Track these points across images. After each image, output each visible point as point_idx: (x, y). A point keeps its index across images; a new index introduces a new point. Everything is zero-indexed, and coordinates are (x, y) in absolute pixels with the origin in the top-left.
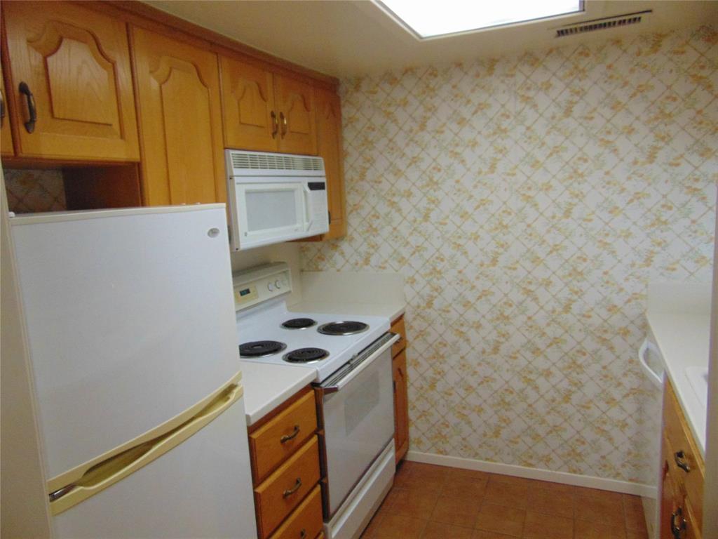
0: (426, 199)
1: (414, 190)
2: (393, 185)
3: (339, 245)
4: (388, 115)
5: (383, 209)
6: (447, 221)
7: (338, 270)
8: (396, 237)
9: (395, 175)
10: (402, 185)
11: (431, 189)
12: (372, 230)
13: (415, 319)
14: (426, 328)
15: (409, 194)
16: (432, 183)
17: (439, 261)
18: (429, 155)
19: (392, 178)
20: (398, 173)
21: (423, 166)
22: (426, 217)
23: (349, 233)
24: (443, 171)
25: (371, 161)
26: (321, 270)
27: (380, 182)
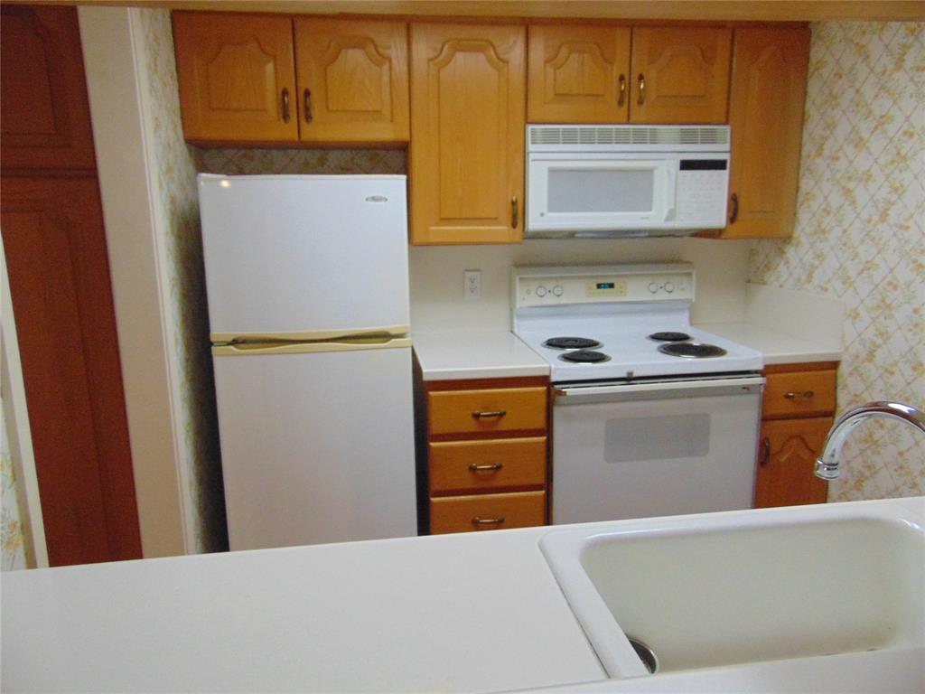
0: (887, 184)
1: (875, 171)
2: (851, 162)
3: (786, 250)
4: (860, 47)
5: (836, 200)
6: (910, 223)
7: (781, 286)
8: (845, 245)
9: (856, 146)
10: (863, 163)
11: (896, 168)
12: (821, 231)
13: (851, 374)
14: (863, 393)
15: (867, 177)
16: (900, 158)
17: (890, 288)
18: (900, 109)
19: (850, 150)
20: (859, 143)
21: (891, 129)
22: (884, 217)
23: (795, 235)
24: (916, 137)
25: (831, 126)
26: (764, 283)
27: (837, 159)
